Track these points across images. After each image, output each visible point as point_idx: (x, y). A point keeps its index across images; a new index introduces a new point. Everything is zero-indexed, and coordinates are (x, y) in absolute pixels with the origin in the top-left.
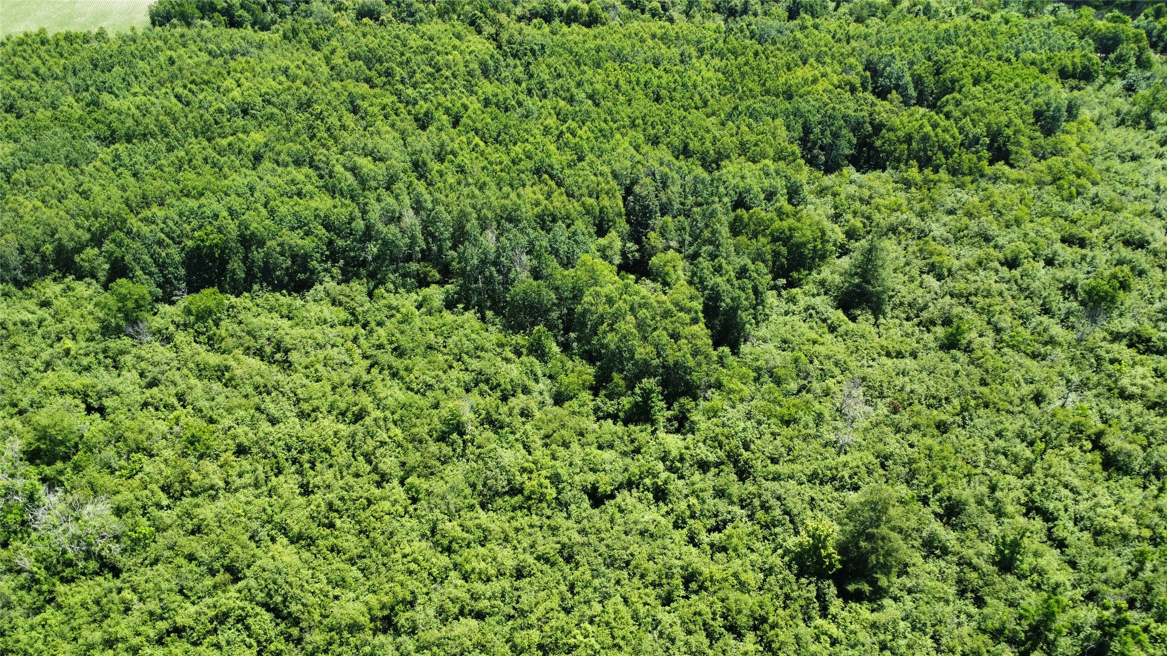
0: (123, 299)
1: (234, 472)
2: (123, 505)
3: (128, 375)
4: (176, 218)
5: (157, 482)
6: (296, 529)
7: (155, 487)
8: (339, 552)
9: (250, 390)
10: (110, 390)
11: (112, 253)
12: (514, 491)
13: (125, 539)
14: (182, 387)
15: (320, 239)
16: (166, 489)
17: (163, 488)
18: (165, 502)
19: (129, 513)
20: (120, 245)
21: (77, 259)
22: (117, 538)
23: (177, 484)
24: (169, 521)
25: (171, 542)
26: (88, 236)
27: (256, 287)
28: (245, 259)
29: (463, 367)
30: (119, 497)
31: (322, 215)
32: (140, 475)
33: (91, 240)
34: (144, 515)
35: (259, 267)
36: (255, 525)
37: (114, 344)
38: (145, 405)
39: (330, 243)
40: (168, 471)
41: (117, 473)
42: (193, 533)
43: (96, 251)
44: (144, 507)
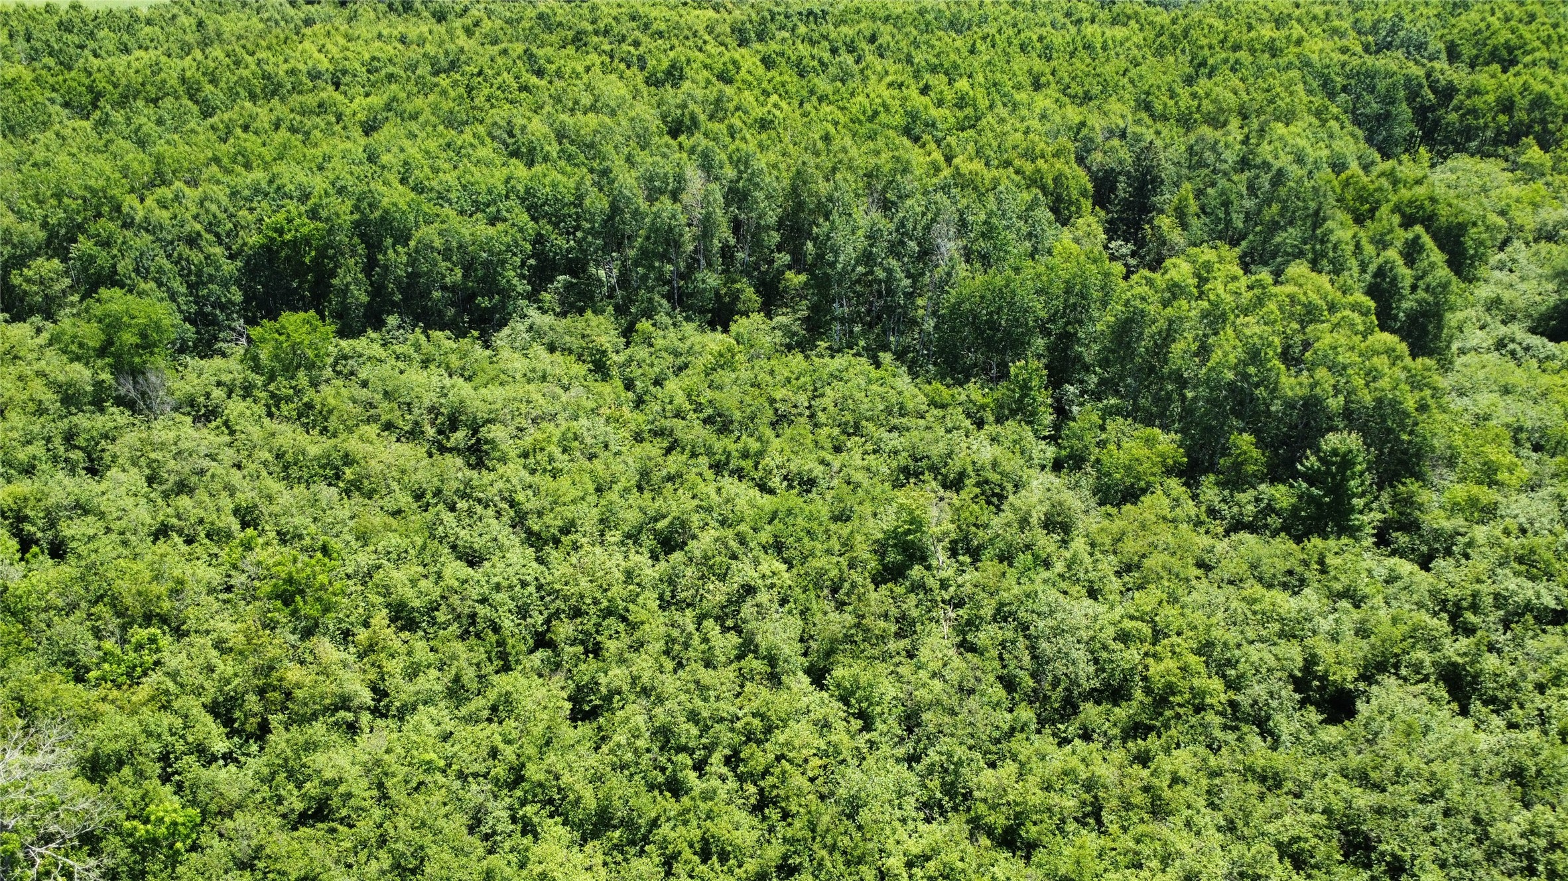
0: (112, 325)
1: (395, 667)
2: (110, 747)
3: (122, 476)
4: (225, 201)
5: (198, 691)
6: (590, 801)
7: (194, 706)
8: (724, 857)
9: (404, 500)
10: (78, 505)
11: (92, 259)
12: (1114, 693)
13: (113, 841)
14: (246, 495)
15: (521, 230)
16: (223, 710)
17: (213, 709)
18: (220, 745)
19: (126, 771)
20: (106, 244)
21: (16, 279)
22: (90, 841)
23: (252, 698)
24: (234, 794)
25: (241, 848)
26: (42, 235)
27: (392, 320)
28: (370, 266)
29: (869, 447)
30: (99, 731)
31: (521, 188)
32: (155, 677)
33: (49, 242)
34: (165, 778)
35: (398, 280)
36: (476, 793)
37: (88, 422)
38: (161, 532)
39: (539, 239)
40: (226, 667)
41: (93, 674)
42: (303, 819)
43: (56, 263)
44: (164, 758)
